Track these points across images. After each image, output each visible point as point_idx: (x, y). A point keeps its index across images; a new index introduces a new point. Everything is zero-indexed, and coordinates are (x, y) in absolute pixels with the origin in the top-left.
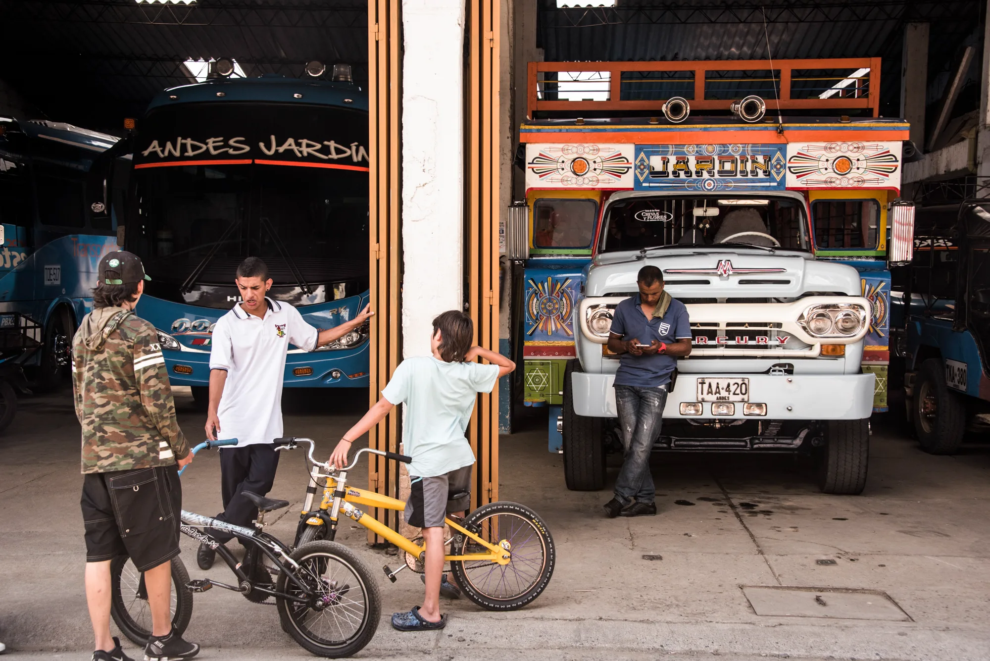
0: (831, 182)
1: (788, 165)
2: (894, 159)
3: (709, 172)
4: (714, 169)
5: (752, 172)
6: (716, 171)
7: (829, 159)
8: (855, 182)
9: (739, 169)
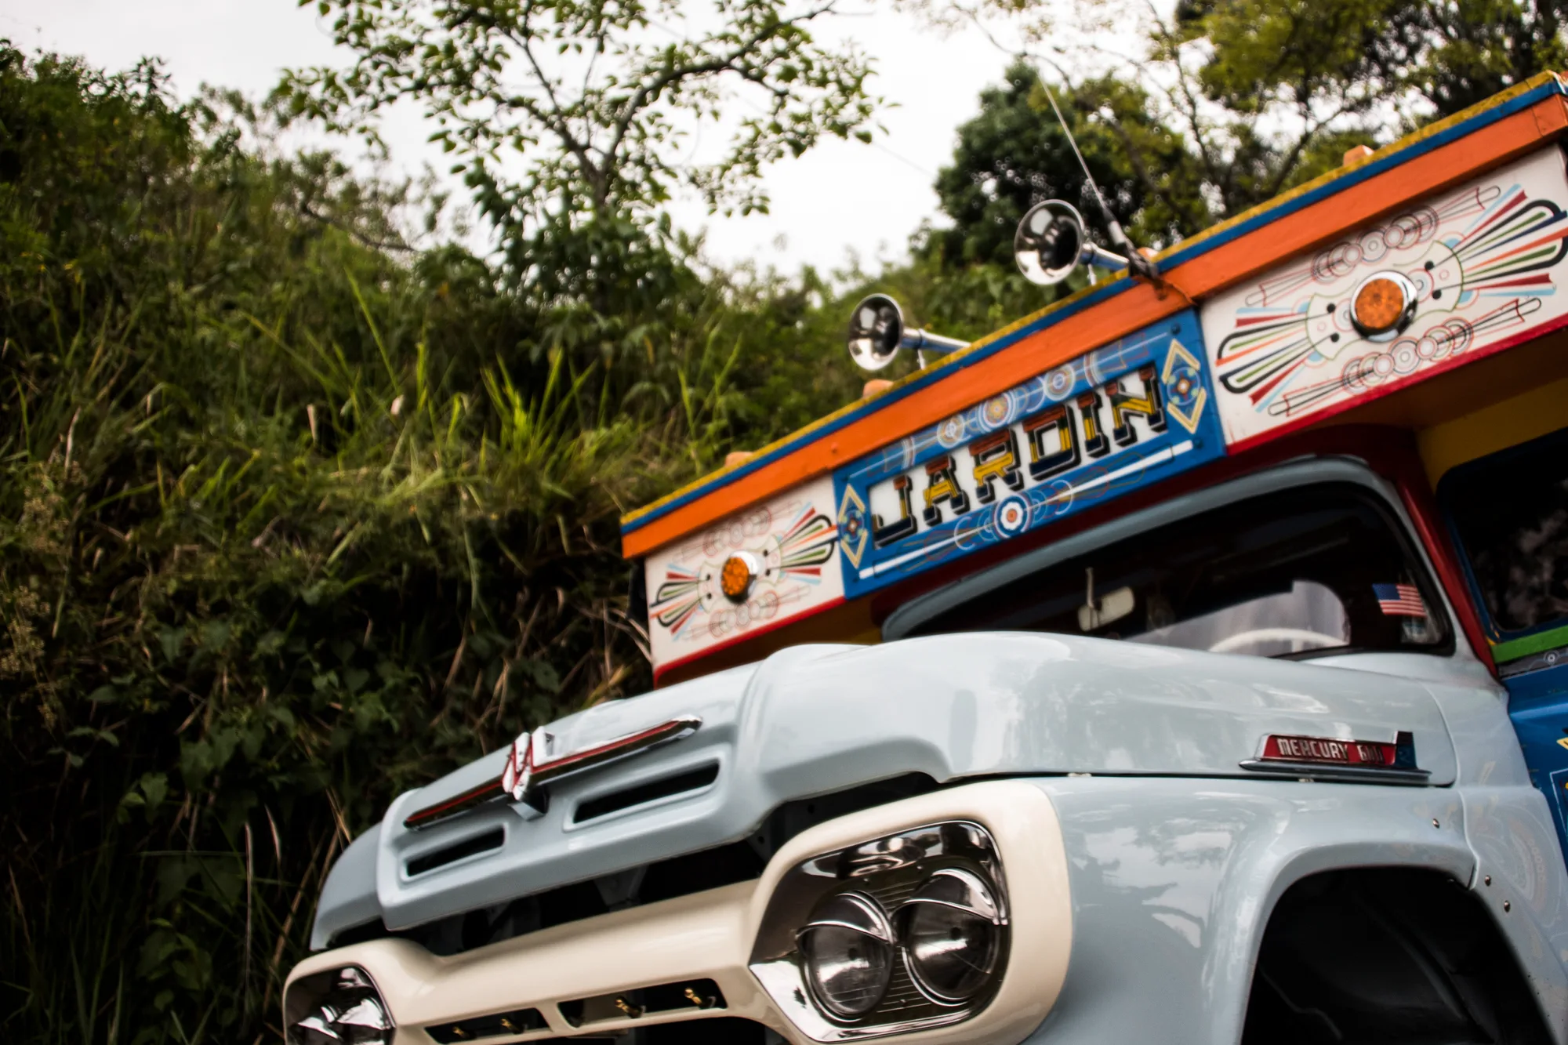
0: (1361, 375)
1: (1217, 371)
2: (1549, 214)
3: (1009, 479)
4: (1018, 464)
5: (1119, 433)
6: (1025, 469)
7: (1335, 302)
8: (1440, 342)
9: (1082, 438)
